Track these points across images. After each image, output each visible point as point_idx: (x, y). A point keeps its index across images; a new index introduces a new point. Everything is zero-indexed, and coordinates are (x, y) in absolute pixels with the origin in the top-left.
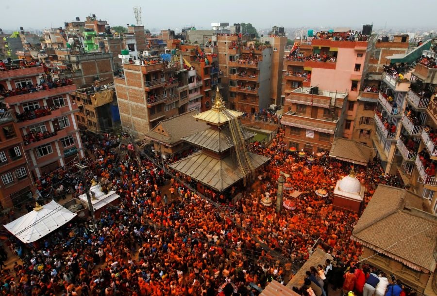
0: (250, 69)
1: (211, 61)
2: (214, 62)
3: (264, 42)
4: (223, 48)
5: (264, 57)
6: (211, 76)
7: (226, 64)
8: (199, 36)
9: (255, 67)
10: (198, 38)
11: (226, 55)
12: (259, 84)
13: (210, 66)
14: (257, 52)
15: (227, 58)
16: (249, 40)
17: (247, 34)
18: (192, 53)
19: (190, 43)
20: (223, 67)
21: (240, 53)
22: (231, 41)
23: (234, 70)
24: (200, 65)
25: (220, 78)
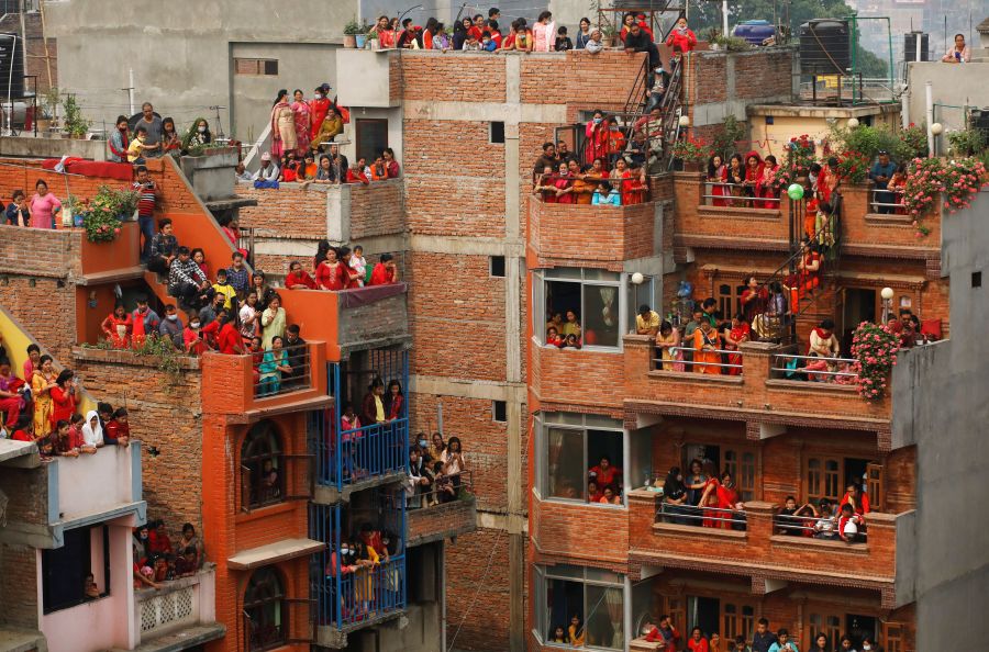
0: (794, 435)
1: (330, 337)
2: (358, 356)
3: (957, 125)
4: (476, 184)
5: (960, 285)
6: (320, 522)
7: (499, 375)
8: (180, 53)
9: (855, 413)
10: (155, 73)
11: (498, 265)
12: (910, 609)
13: (314, 396)
14: (872, 233)
15: (518, 298)
16: (771, 100)
17: (758, 38)
18: (99, 242)
19: (75, 127)
20: (474, 405)
21: (677, 246)
22: (556, 114)
23: (604, 445)
24: (196, 383)
25: (435, 548)
